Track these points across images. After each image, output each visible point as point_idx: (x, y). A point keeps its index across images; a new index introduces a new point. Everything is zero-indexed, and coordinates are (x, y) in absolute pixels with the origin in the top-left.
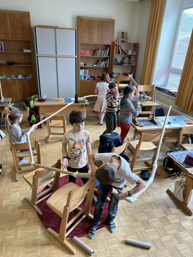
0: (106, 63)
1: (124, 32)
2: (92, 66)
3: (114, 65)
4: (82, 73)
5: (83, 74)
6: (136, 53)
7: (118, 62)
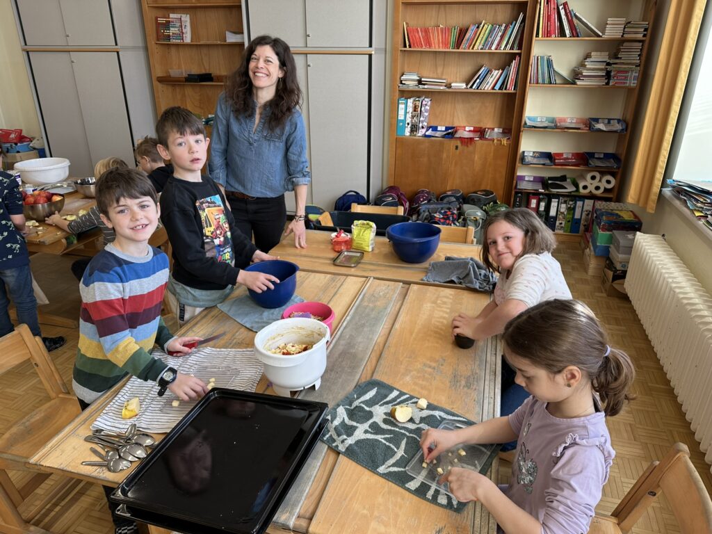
2: (447, 86)
4: (406, 113)
5: (409, 116)
7: (558, 74)
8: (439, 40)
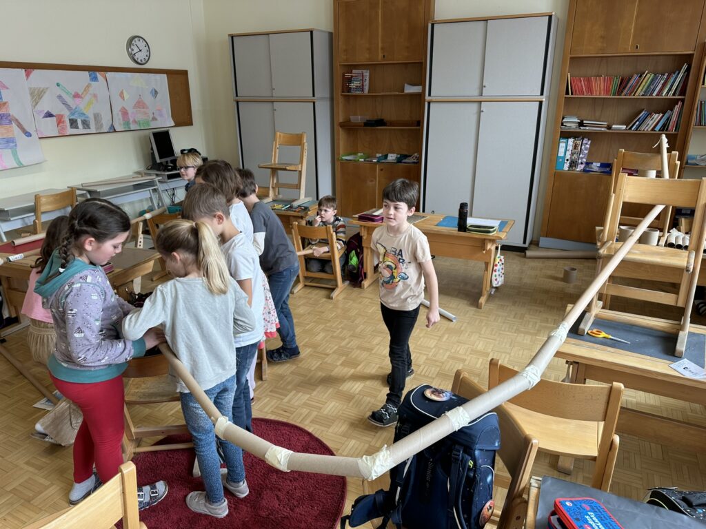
0: (668, 120)
2: (608, 128)
3: (696, 125)
4: (566, 150)
5: (569, 153)
8: (600, 88)
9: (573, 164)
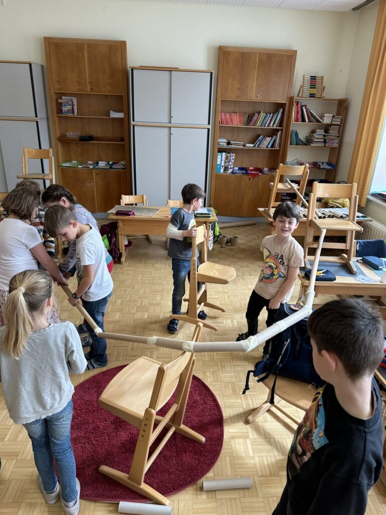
0: (275, 141)
1: (315, 77)
2: (244, 146)
3: (291, 144)
4: (221, 160)
5: (223, 162)
6: (342, 120)
7: (300, 140)
8: (237, 120)
9: (226, 169)
